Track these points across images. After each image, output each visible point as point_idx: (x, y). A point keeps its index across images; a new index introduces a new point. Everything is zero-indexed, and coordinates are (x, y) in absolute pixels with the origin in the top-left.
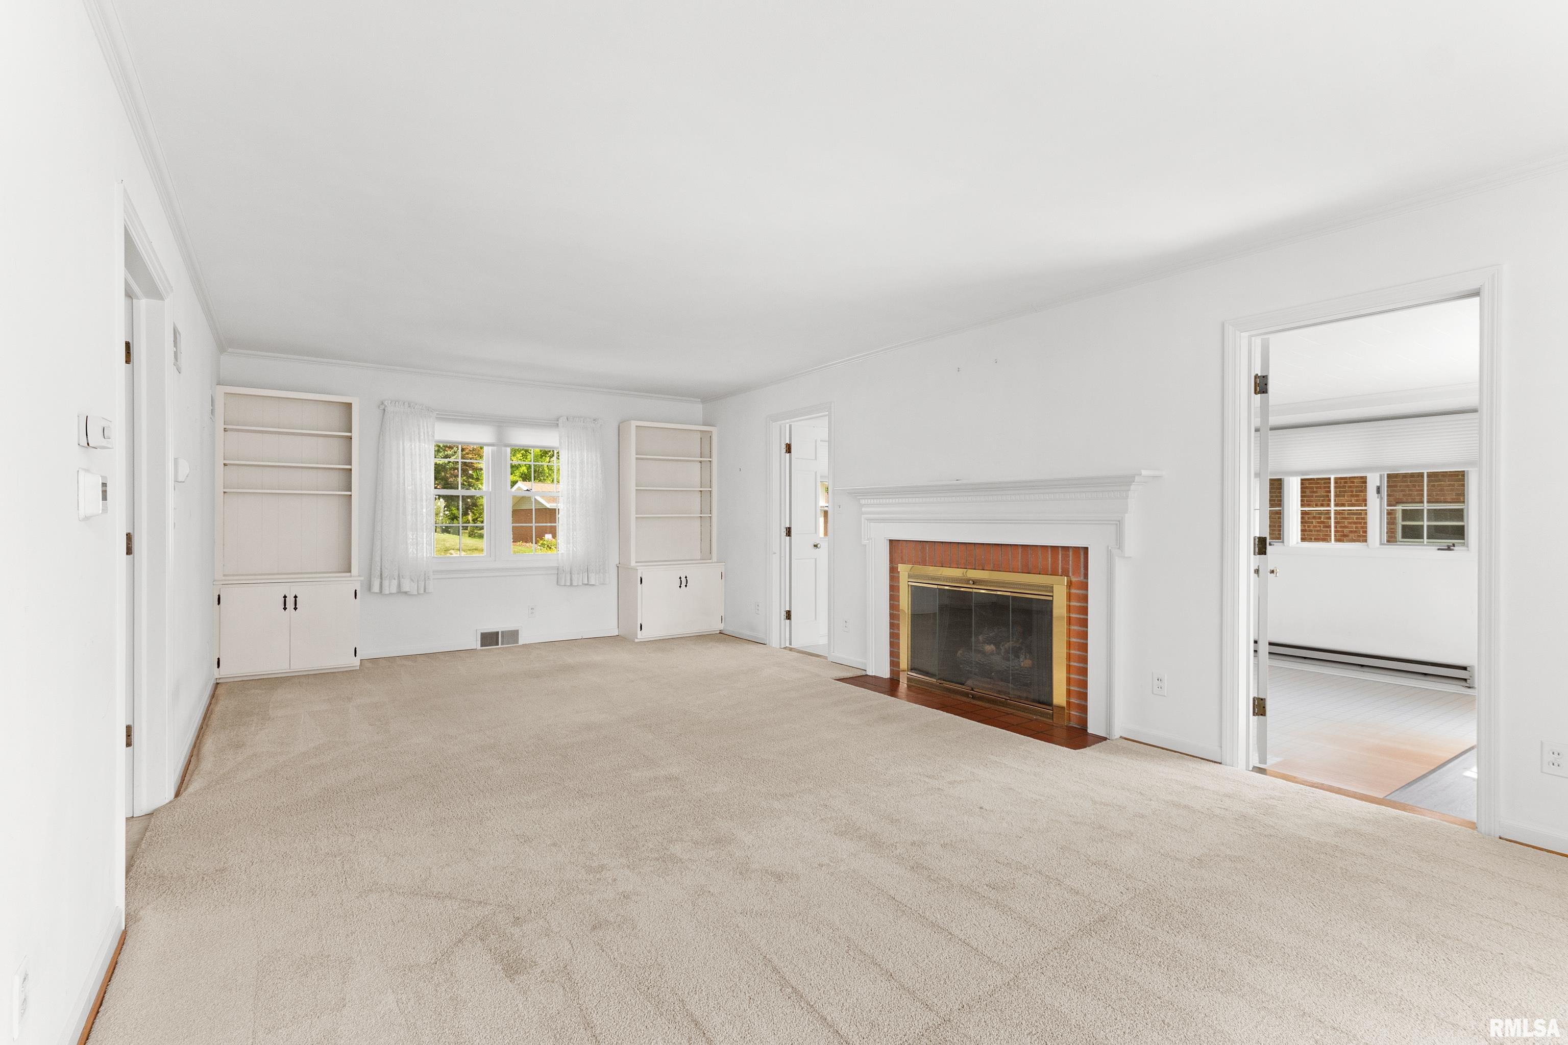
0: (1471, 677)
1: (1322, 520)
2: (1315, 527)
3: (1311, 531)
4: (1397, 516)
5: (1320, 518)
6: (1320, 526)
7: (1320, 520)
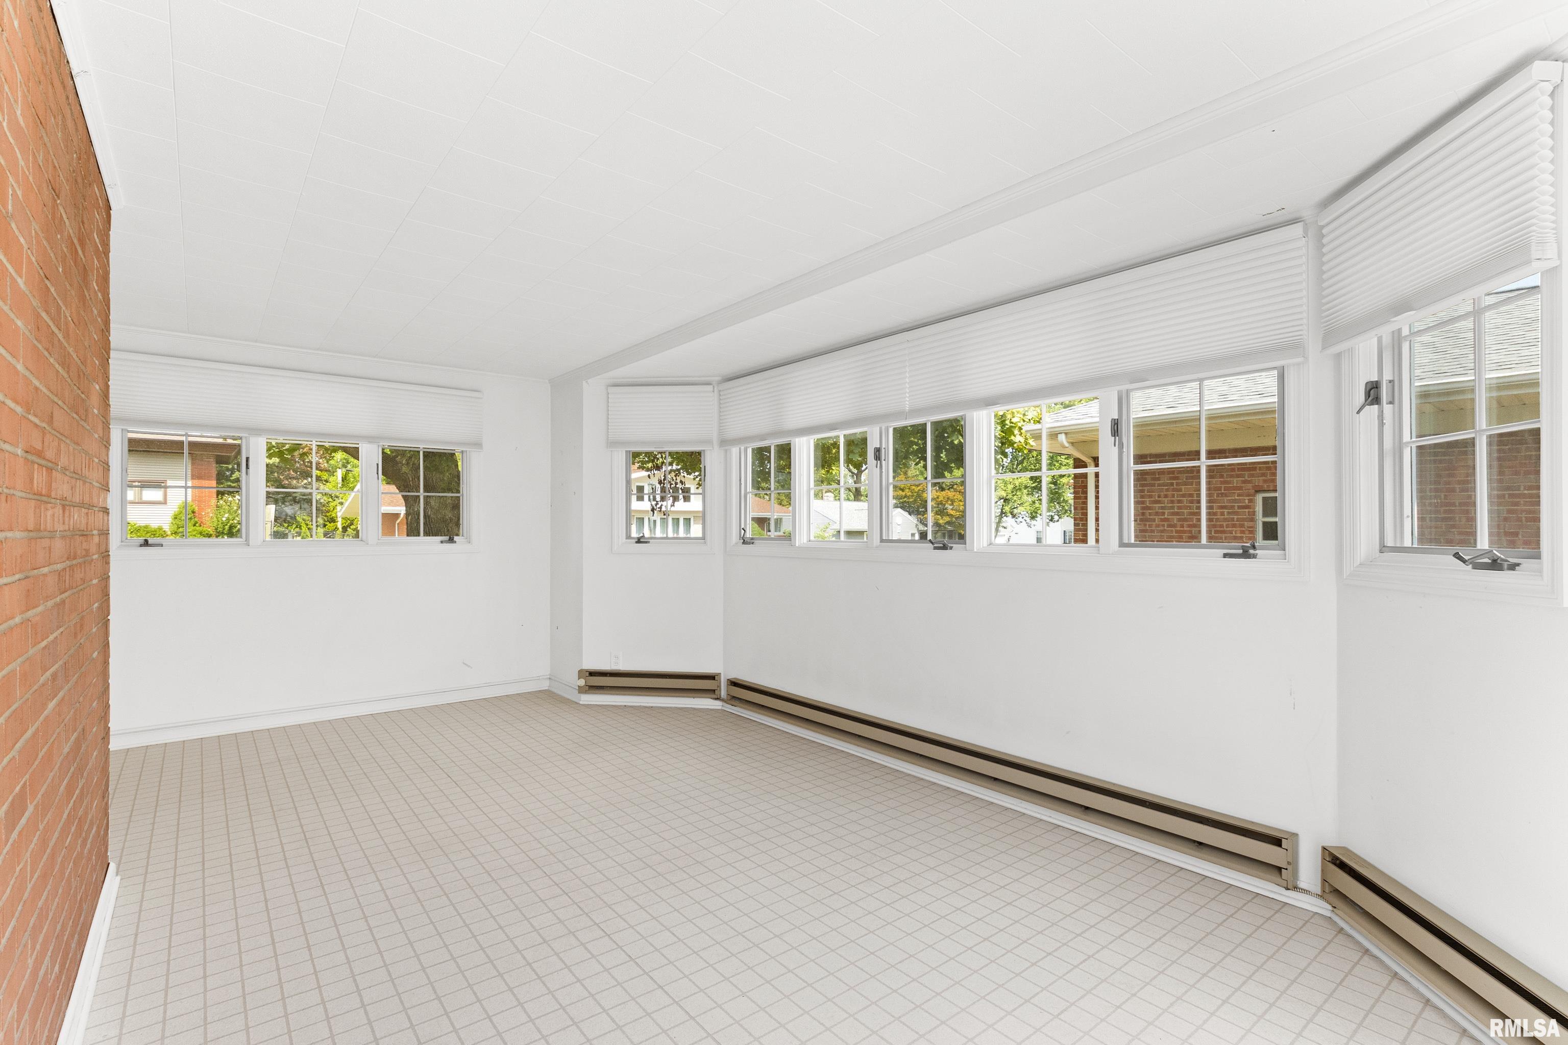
0: (1289, 863)
1: (1166, 516)
2: (1158, 526)
3: (1152, 531)
4: (1257, 509)
5: (1163, 514)
6: (1163, 526)
7: (1163, 517)
